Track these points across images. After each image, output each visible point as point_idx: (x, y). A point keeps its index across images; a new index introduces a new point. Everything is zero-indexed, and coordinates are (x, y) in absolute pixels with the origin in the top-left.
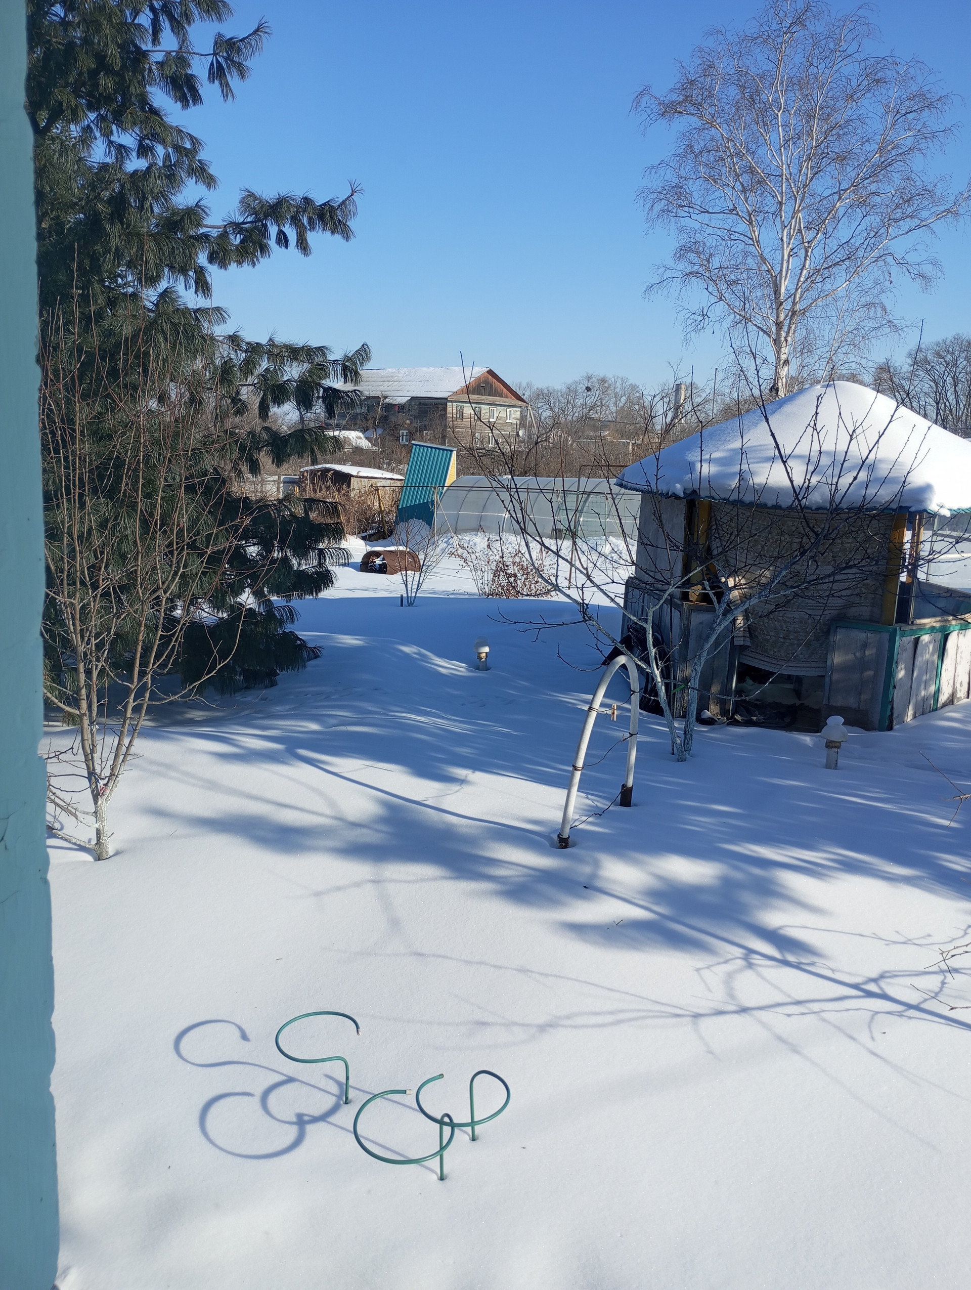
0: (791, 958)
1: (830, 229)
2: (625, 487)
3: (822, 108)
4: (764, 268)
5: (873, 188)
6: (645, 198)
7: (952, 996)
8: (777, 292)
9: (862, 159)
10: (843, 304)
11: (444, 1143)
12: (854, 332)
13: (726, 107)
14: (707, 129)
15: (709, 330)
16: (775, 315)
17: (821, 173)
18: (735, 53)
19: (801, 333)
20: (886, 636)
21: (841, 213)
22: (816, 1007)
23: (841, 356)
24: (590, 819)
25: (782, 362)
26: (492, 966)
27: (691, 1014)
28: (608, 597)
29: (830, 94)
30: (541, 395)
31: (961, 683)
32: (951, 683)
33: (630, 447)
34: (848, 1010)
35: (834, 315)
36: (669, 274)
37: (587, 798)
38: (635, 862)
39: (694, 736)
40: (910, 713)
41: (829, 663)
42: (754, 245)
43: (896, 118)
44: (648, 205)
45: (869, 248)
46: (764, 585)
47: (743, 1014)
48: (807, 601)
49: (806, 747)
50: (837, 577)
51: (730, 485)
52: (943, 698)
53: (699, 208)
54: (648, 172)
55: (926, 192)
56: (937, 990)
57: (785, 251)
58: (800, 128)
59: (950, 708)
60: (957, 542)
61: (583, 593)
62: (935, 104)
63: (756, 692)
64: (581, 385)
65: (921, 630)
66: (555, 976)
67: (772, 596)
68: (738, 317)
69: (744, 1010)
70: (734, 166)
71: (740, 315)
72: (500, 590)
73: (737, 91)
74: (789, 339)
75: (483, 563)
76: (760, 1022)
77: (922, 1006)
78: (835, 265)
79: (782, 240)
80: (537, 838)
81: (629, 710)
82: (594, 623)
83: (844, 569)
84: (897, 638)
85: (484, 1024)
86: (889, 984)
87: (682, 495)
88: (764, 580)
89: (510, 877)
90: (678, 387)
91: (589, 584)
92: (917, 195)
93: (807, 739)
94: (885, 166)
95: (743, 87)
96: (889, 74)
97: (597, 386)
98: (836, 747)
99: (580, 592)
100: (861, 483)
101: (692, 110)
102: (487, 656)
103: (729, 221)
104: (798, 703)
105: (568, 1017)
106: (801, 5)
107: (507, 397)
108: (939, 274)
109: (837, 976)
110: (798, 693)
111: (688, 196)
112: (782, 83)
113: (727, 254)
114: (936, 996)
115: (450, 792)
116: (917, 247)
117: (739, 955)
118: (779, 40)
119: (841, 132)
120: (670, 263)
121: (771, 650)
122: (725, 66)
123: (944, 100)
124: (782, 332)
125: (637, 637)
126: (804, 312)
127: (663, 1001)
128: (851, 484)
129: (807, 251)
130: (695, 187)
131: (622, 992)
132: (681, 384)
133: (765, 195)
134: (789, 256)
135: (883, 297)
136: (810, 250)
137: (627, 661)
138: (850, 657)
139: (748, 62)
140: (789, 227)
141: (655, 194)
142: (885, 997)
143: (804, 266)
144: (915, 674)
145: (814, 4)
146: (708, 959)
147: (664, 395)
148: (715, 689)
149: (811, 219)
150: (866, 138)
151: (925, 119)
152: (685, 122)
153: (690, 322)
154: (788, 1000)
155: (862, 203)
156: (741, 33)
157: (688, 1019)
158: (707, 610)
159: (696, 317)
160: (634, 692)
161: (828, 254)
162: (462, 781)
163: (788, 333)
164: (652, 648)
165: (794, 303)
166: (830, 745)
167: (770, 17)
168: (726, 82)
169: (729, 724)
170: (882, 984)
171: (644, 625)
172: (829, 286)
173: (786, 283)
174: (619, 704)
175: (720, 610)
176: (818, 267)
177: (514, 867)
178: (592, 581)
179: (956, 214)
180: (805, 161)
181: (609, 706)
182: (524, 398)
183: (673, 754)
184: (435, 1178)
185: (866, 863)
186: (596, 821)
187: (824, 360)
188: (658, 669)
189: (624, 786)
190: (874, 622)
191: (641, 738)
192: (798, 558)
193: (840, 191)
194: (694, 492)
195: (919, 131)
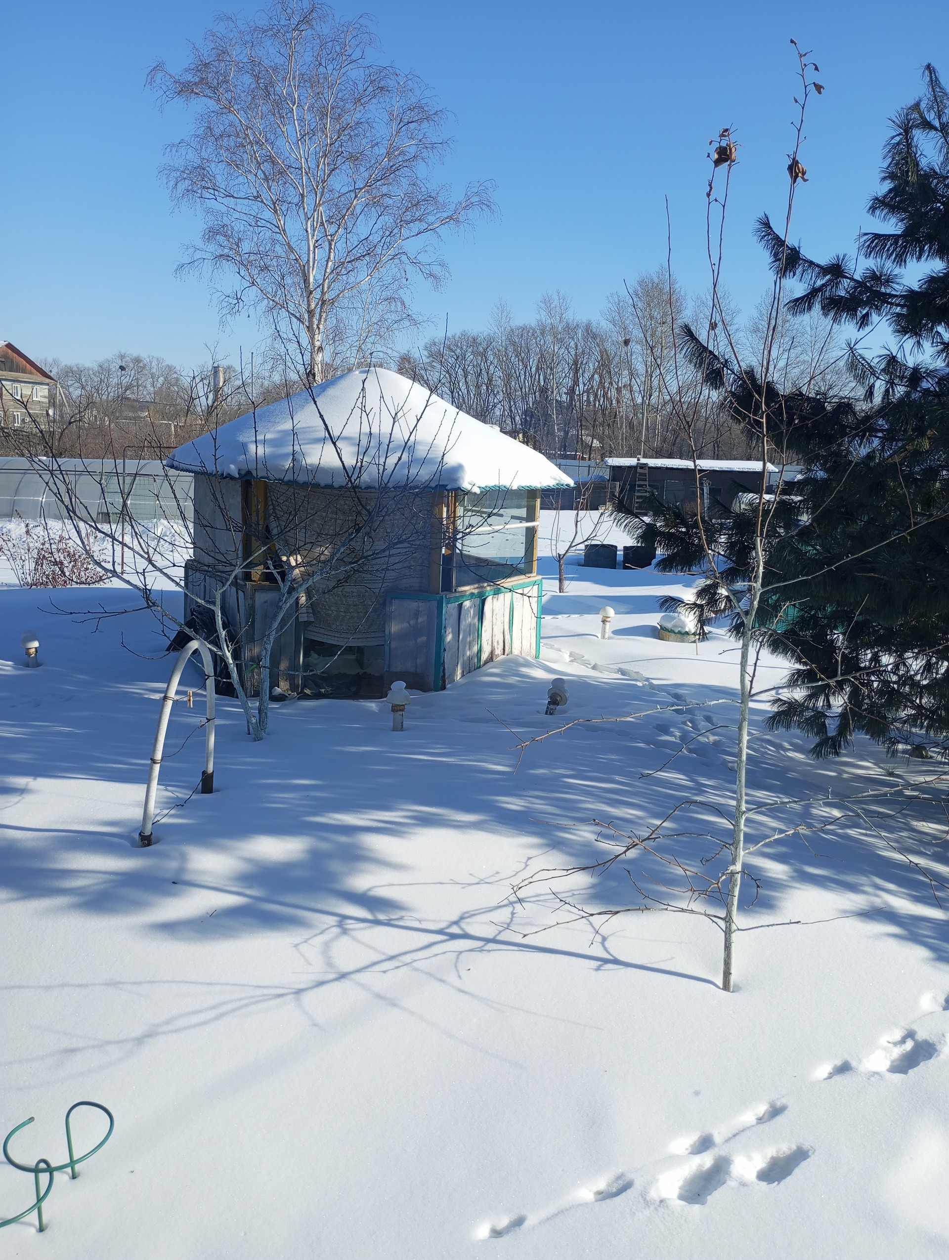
0: (382, 917)
1: (350, 225)
2: (177, 469)
3: (333, 108)
4: (292, 257)
5: (385, 189)
6: (168, 176)
7: (521, 924)
8: (306, 280)
9: (373, 162)
10: (367, 297)
11: (42, 1193)
12: (379, 323)
13: (242, 95)
14: (225, 113)
15: (244, 314)
16: (306, 303)
17: (337, 171)
18: (247, 42)
19: (331, 322)
20: (434, 604)
21: (358, 211)
22: (407, 958)
23: (369, 346)
24: (173, 812)
25: (316, 348)
26: (76, 986)
27: (294, 991)
28: (173, 581)
29: (340, 95)
30: (69, 372)
31: (498, 642)
32: (490, 642)
33: (173, 429)
34: (436, 955)
35: (360, 306)
36: (198, 255)
37: (166, 790)
38: (223, 849)
39: (269, 714)
40: (459, 672)
41: (387, 632)
42: (280, 233)
43: (400, 126)
44: (172, 183)
45: (385, 246)
46: (324, 562)
47: (342, 980)
48: (364, 575)
49: (373, 713)
50: (393, 552)
51: (284, 466)
52: (485, 656)
53: (224, 192)
54: (168, 149)
55: (430, 198)
56: (508, 921)
57: (311, 242)
58: (314, 124)
59: (490, 664)
60: (489, 517)
61: (145, 578)
62: (432, 116)
63: (324, 665)
64: (115, 364)
65: (462, 596)
66: (149, 982)
67: (333, 573)
68: (271, 302)
69: (343, 976)
70: (255, 153)
71: (273, 301)
72: (44, 579)
73: (251, 80)
74: (321, 326)
75: (23, 551)
76: (359, 984)
77: (498, 938)
78: (357, 259)
79: (307, 231)
80: (116, 840)
81: (205, 696)
82: (159, 608)
83: (396, 544)
84: (444, 605)
85: (72, 1051)
86: (468, 923)
87: (237, 476)
88: (323, 558)
89: (89, 886)
90: (216, 370)
91: (150, 568)
92: (424, 200)
93: (372, 705)
94: (393, 170)
95: (257, 78)
96: (391, 83)
97: (131, 365)
98: (401, 710)
99: (142, 577)
100: (404, 463)
101: (208, 92)
102: (36, 651)
103: (255, 207)
104: (361, 672)
105: (167, 1022)
106: (306, 5)
107: (31, 373)
108: (447, 275)
109: (424, 926)
110: (360, 663)
111: (212, 178)
112: (294, 78)
113: (255, 239)
114: (508, 927)
115: (9, 805)
116: (426, 249)
117: (334, 924)
118: (288, 36)
119: (352, 134)
120: (200, 244)
121: (333, 624)
122: (238, 53)
123: (440, 115)
124: (314, 320)
125: (201, 620)
126: (333, 301)
127: (265, 984)
128: (396, 464)
129: (330, 245)
130: (218, 171)
131: (223, 984)
132: (218, 367)
133: (287, 185)
134: (315, 247)
135: (401, 292)
136: (333, 244)
137: (200, 646)
138: (405, 625)
139: (260, 53)
140: (312, 219)
141: (178, 173)
142: (466, 936)
143: (329, 258)
144: (461, 637)
145: (319, 6)
146: (304, 933)
147: (203, 376)
148: (284, 665)
149: (331, 214)
150: (375, 142)
151: (425, 130)
152: (202, 104)
153: (225, 304)
154: (383, 957)
155: (375, 202)
156: (252, 24)
157: (291, 996)
158: (270, 589)
159: (231, 300)
160: (209, 676)
161: (350, 249)
162: (22, 791)
163: (320, 321)
164: (222, 630)
165: (323, 293)
166: (396, 708)
167: (278, 12)
168: (240, 70)
169: (299, 699)
170: (463, 924)
171: (212, 607)
172: (353, 279)
173: (314, 273)
174: (194, 690)
175: (284, 588)
176: (342, 260)
177: (92, 875)
178: (154, 566)
179: (457, 221)
180: (322, 158)
181: (185, 693)
182: (51, 375)
183: (249, 734)
184: (33, 1231)
185: (438, 815)
186: (178, 813)
187: (354, 348)
188: (229, 652)
189: (204, 773)
190: (422, 592)
191: (218, 722)
192: (354, 535)
193: (355, 189)
194: (249, 473)
195: (420, 141)
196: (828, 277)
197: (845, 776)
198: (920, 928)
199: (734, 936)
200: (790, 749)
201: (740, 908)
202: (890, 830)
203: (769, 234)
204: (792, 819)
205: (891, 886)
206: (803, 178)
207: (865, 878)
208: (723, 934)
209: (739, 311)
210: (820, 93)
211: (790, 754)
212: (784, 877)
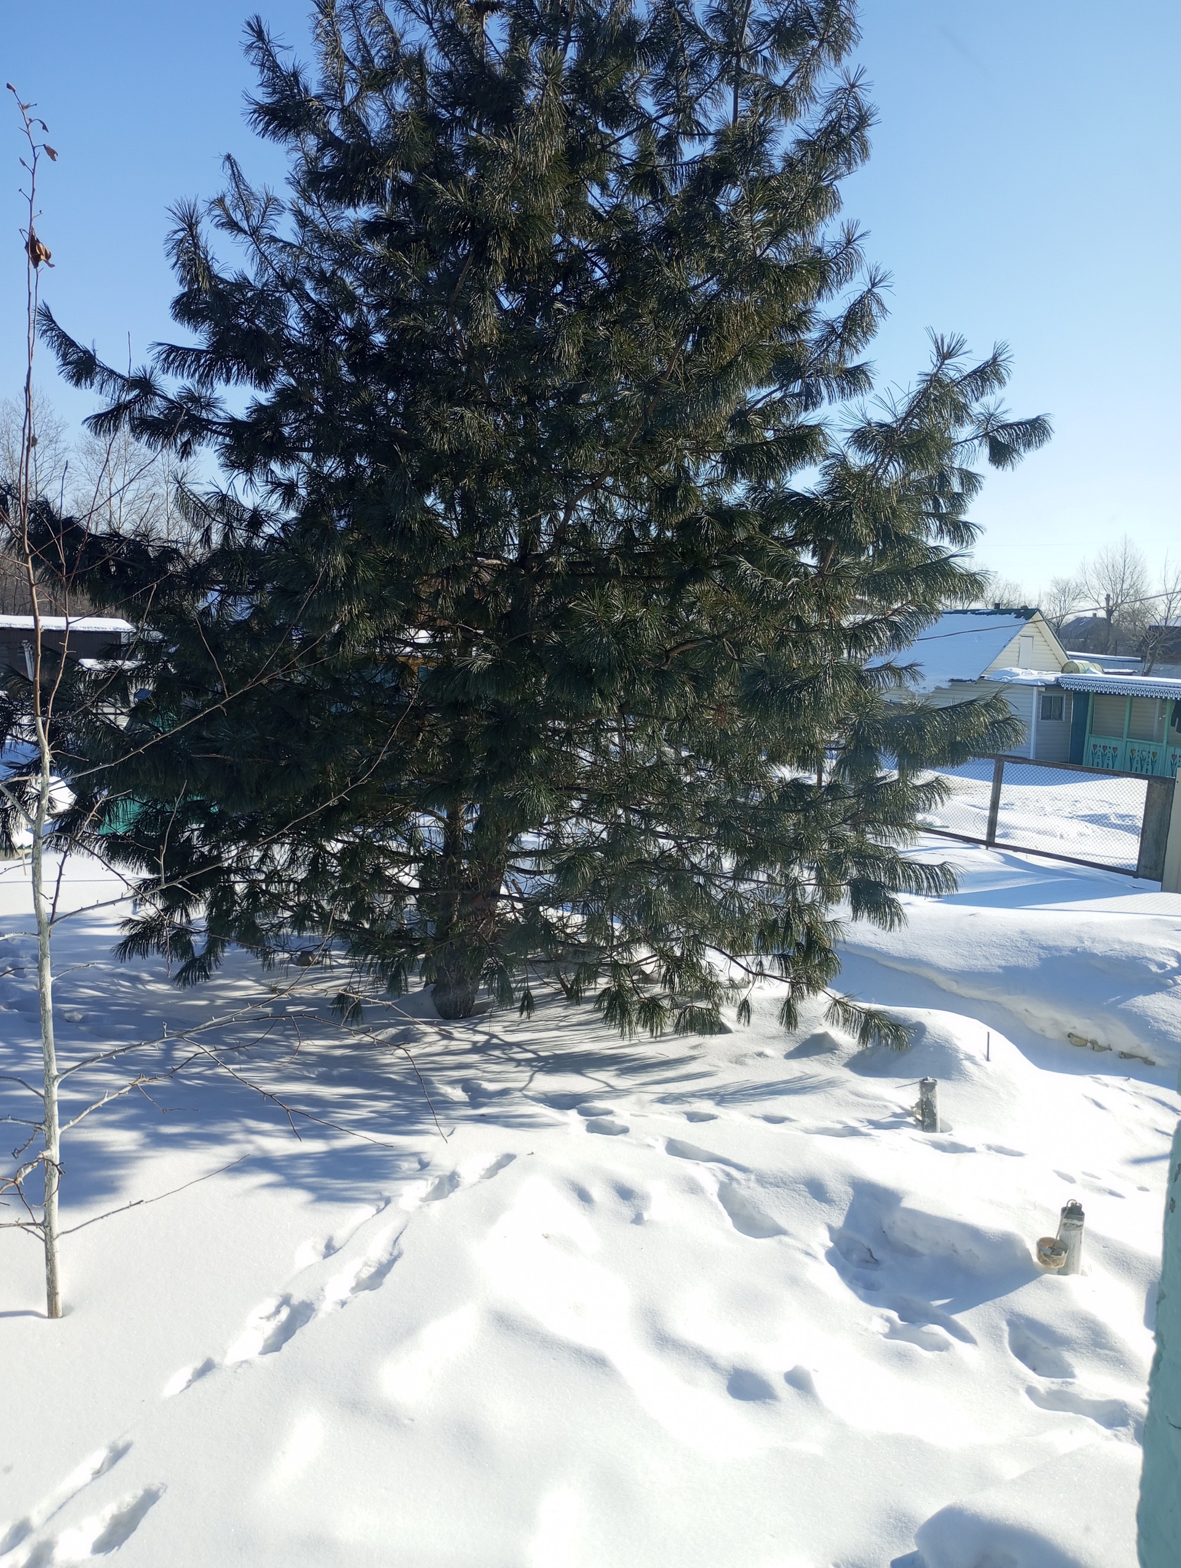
196: (135, 392)
197: (219, 1002)
198: (299, 1168)
199: (57, 1244)
200: (150, 981)
201: (62, 1203)
202: (269, 1058)
203: (52, 329)
204: (148, 1067)
205: (267, 1126)
206: (47, 262)
207: (236, 1124)
208: (43, 1244)
209: (66, 426)
210: (54, 159)
211: (151, 987)
212: (133, 1148)
